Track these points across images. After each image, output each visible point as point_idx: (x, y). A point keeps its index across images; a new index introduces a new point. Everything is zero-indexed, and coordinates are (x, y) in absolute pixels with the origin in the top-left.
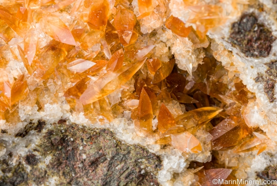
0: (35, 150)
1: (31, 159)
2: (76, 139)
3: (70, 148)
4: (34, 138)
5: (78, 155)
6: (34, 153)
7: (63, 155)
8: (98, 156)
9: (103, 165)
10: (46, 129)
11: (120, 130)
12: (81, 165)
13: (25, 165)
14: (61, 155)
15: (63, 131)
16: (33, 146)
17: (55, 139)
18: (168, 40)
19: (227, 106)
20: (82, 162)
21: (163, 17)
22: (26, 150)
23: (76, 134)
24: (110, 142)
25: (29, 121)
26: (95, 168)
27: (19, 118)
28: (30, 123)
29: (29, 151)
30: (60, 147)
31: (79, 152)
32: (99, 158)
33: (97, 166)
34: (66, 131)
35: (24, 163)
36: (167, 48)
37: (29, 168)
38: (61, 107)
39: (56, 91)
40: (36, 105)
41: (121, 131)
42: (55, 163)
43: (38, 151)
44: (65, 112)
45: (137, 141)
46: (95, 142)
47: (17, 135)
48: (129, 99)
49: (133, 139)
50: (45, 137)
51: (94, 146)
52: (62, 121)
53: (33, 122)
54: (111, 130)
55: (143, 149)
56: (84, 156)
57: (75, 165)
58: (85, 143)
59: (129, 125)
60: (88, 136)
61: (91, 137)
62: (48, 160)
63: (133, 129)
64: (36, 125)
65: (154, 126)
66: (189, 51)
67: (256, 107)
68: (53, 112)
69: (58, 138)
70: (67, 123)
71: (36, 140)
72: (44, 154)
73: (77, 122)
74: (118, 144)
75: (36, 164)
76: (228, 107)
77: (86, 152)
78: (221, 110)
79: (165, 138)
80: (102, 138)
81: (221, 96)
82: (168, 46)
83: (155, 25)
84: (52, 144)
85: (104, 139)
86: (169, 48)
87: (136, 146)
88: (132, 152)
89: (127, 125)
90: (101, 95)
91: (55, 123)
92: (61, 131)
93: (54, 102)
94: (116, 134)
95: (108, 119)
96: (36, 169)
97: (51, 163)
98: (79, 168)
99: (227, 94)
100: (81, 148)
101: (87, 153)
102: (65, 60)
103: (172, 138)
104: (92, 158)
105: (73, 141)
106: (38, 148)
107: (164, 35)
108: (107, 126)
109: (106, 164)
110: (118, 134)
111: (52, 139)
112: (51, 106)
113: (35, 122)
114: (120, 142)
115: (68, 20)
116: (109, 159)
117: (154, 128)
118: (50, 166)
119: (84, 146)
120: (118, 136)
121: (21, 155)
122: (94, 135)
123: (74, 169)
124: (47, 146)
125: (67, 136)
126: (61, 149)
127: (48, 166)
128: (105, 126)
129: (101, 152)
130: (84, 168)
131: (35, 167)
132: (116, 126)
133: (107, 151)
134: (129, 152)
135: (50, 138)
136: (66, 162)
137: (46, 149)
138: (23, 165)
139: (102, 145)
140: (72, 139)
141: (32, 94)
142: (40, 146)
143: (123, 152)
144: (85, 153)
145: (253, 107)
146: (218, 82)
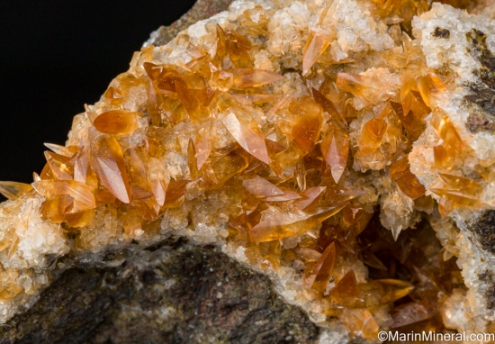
0: (158, 267)
1: (148, 277)
2: (217, 271)
3: (205, 279)
4: (164, 254)
5: (212, 291)
6: (155, 271)
7: (192, 285)
8: (238, 302)
9: (240, 313)
10: (184, 248)
11: (284, 283)
12: (210, 305)
13: (136, 281)
14: (190, 283)
15: (205, 257)
16: (158, 262)
17: (190, 263)
18: (382, 187)
19: (420, 284)
20: (214, 302)
21: (388, 159)
22: (147, 264)
23: (220, 266)
24: (261, 290)
25: (169, 236)
26: (228, 313)
27: (159, 229)
28: (170, 238)
29: (150, 266)
30: (191, 274)
31: (214, 288)
32: (239, 304)
33: (231, 311)
34: (208, 257)
35: (137, 277)
36: (377, 197)
37: (140, 286)
38: (218, 231)
39: (218, 210)
40: (186, 220)
41: (284, 285)
42: (178, 291)
43: (161, 270)
44: (220, 239)
45: (300, 303)
46: (241, 284)
47: (147, 249)
48: (309, 248)
49: (295, 299)
50: (178, 256)
51: (238, 288)
52: (211, 246)
53: (174, 237)
54: (271, 278)
55: (303, 314)
56: (220, 295)
57: (204, 301)
58: (227, 280)
59: (296, 279)
60: (236, 274)
61: (239, 276)
62: (170, 285)
63: (300, 286)
64: (175, 241)
65: (328, 290)
66: (405, 212)
67: (462, 304)
68: (206, 235)
69: (195, 263)
70: (215, 250)
71: (165, 257)
72: (168, 276)
73: (231, 255)
74: (273, 297)
75: (152, 284)
76: (421, 287)
77: (225, 291)
78: (411, 288)
79: (335, 309)
80: (253, 282)
81: (416, 269)
82: (379, 193)
83: (375, 165)
84: (184, 267)
85: (256, 284)
86: (380, 196)
87: (294, 307)
88: (286, 312)
89: (293, 279)
90: (276, 235)
91: (199, 246)
92: (202, 256)
93: (213, 223)
94: (275, 285)
95: (274, 266)
96: (149, 289)
97: (171, 289)
98: (207, 307)
99: (424, 268)
100: (219, 284)
101: (226, 293)
102: (242, 174)
103: (345, 311)
104: (229, 302)
105: (212, 273)
106: (163, 267)
107: (380, 180)
108: (269, 273)
109: (245, 314)
110: (279, 287)
111: (186, 262)
112: (206, 227)
113: (176, 238)
114: (276, 296)
115: (262, 121)
116: (250, 309)
117: (327, 293)
118: (170, 293)
119: (225, 283)
120: (277, 289)
121: (137, 267)
122: (243, 275)
123: (199, 306)
124: (175, 268)
125: (206, 263)
126: (192, 277)
127: (166, 291)
128: (265, 271)
129: (245, 298)
130: (214, 309)
131: (149, 287)
132: (280, 277)
133: (254, 300)
134: (282, 311)
135: (184, 260)
136: (192, 295)
137: (173, 271)
138: (134, 280)
139: (249, 290)
140: (211, 270)
141: (187, 204)
142: (167, 265)
143: (273, 308)
144: (223, 292)
145: (459, 302)
146: (419, 249)
